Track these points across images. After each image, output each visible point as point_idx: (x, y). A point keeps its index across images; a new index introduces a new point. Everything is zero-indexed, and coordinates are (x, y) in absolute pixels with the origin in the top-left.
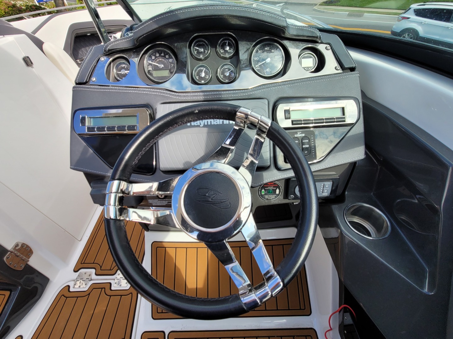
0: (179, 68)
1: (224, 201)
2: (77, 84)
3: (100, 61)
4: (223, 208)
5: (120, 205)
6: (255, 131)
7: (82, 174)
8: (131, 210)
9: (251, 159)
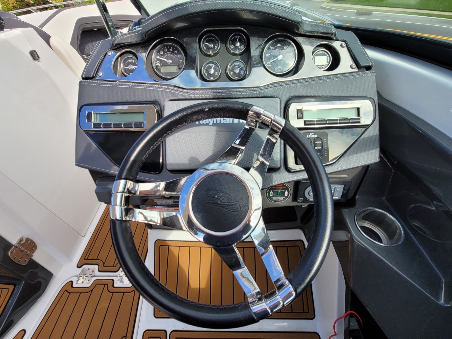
0: (188, 64)
1: (233, 203)
2: (83, 79)
3: (107, 55)
4: (232, 211)
5: (126, 205)
6: (267, 131)
7: (87, 171)
8: (137, 211)
9: (262, 159)
